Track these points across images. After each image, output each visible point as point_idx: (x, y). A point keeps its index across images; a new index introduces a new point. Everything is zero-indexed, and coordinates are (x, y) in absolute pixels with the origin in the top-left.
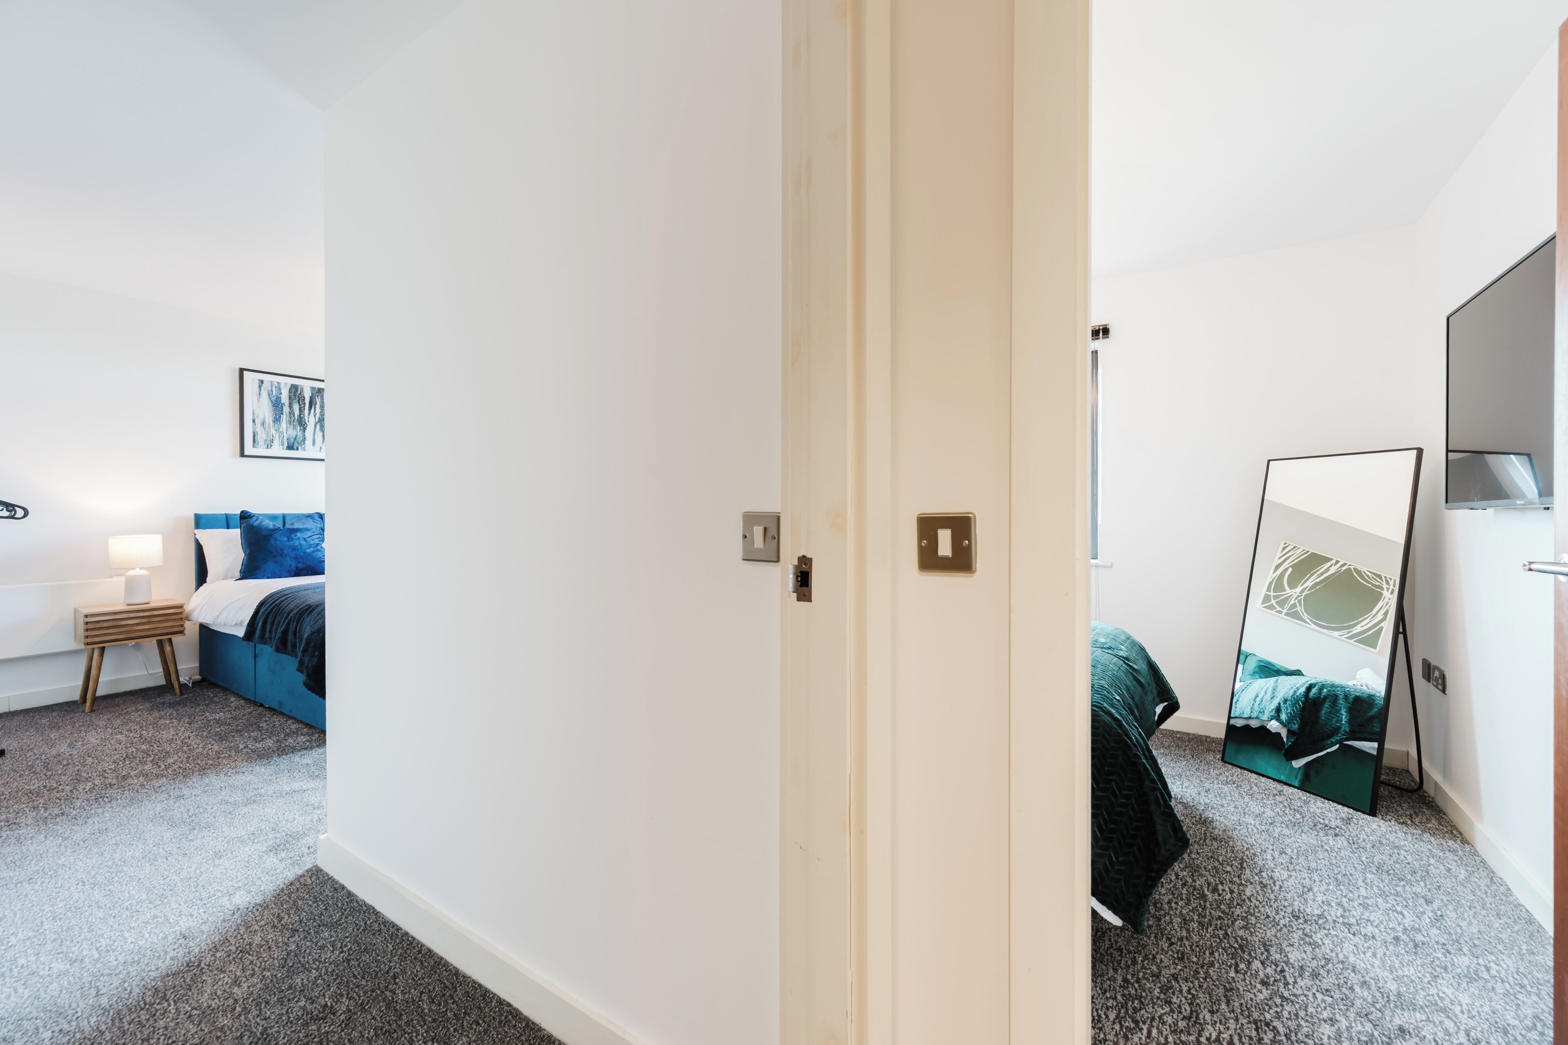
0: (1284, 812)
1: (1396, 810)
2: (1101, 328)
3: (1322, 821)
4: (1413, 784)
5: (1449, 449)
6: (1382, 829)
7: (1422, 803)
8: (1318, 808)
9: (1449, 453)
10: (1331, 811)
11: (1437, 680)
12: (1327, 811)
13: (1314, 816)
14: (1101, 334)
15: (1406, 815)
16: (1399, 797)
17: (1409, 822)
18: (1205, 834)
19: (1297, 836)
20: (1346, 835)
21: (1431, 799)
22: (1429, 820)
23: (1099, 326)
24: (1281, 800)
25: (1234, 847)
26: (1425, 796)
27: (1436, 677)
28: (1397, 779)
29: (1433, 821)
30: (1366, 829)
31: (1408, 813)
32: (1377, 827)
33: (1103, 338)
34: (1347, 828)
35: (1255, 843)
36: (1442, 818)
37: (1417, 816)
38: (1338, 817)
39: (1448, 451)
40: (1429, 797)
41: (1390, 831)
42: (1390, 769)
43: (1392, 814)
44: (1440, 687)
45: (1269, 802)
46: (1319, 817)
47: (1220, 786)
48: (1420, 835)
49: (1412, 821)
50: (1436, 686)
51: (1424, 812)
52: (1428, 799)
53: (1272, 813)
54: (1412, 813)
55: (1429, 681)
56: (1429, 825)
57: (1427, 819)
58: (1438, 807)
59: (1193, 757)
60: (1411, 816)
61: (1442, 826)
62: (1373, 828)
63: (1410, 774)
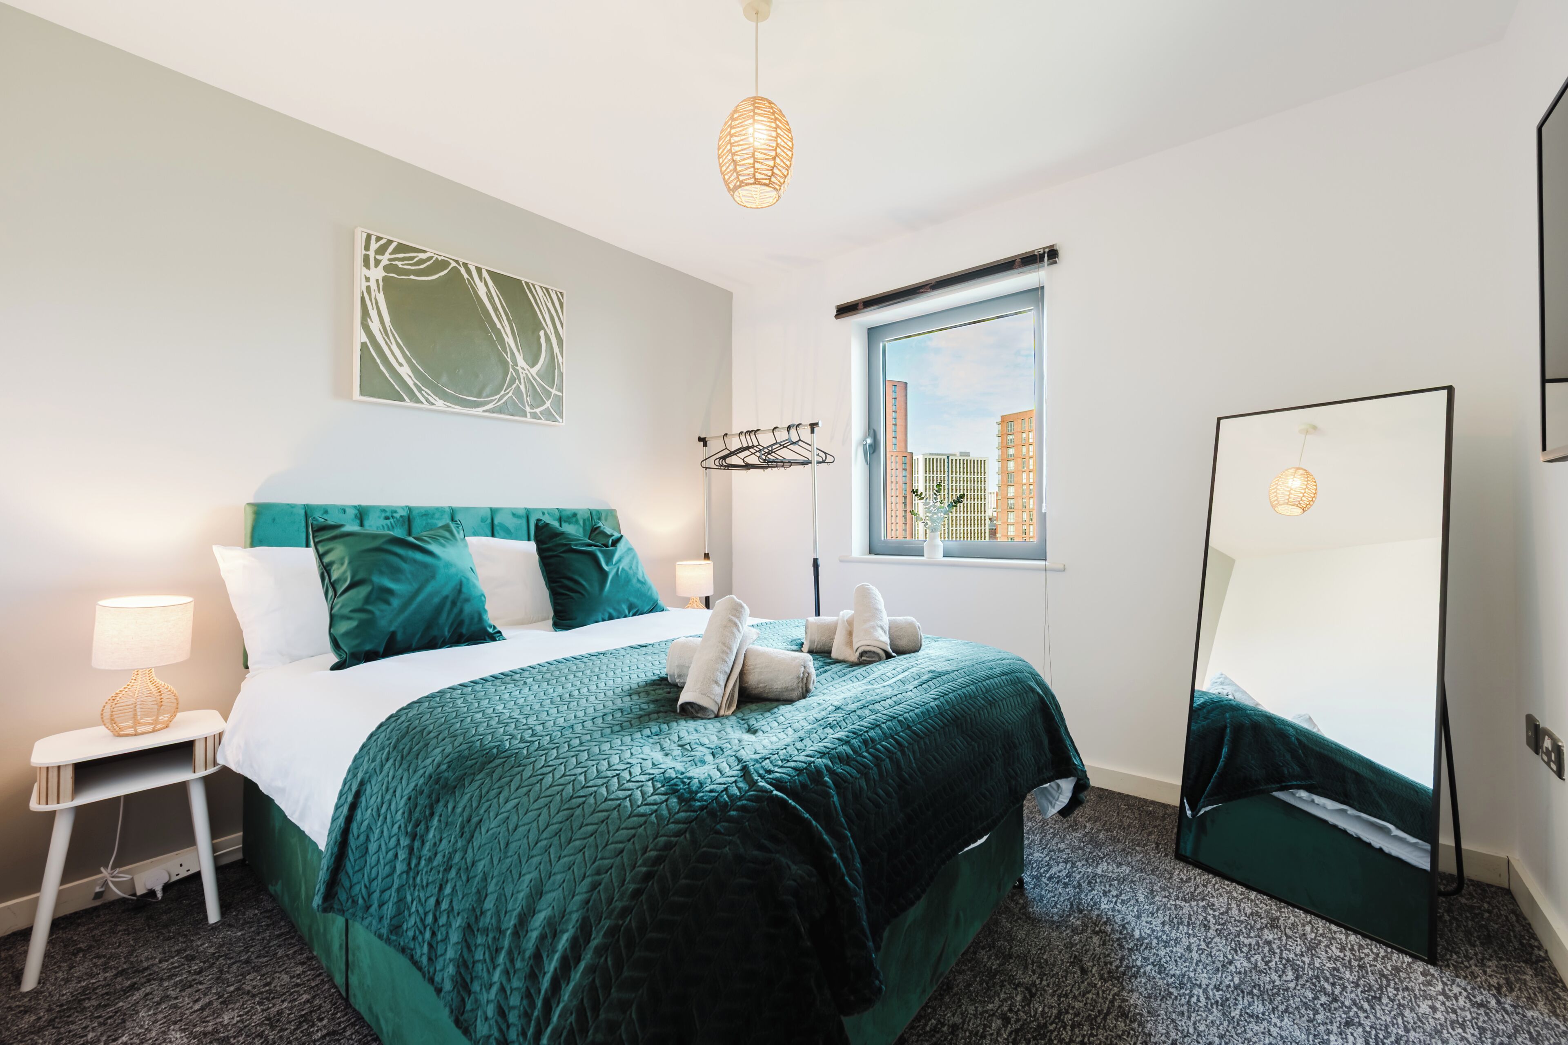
0: (1267, 963)
1: (1472, 973)
2: (1047, 250)
3: (1328, 987)
4: (1514, 918)
5: (1547, 377)
6: (1438, 1015)
7: (1526, 962)
8: (1330, 958)
9: (1547, 385)
10: (1351, 968)
11: (1548, 753)
12: (1344, 965)
13: (1317, 977)
14: (1046, 258)
15: (1490, 986)
16: (1482, 944)
17: (1493, 1002)
18: (1112, 1002)
19: (1274, 1020)
20: (1367, 1023)
21: (1542, 954)
22: (1532, 1001)
23: (1044, 248)
24: (1270, 937)
25: (1150, 1035)
26: (1532, 947)
27: (1547, 748)
28: (1486, 905)
29: (1541, 1004)
30: (1407, 1012)
31: (1494, 981)
32: (1428, 1010)
33: (1049, 265)
34: (1372, 1008)
35: (1191, 1030)
36: (1559, 998)
37: (1511, 990)
38: (1361, 982)
39: (1544, 381)
40: (1540, 947)
41: (1452, 1022)
42: (1478, 884)
43: (1463, 983)
44: (1554, 767)
45: (1247, 941)
46: (1327, 980)
47: (1178, 902)
48: (1509, 1037)
49: (1499, 1002)
50: (1548, 764)
51: (1525, 982)
52: (1536, 951)
53: (1245, 964)
54: (1502, 981)
55: (1537, 753)
56: (1529, 1014)
57: (1529, 998)
58: (1555, 971)
59: (1157, 847)
60: (1499, 989)
61: (1557, 1016)
62: (1421, 1011)
63: (1513, 898)
